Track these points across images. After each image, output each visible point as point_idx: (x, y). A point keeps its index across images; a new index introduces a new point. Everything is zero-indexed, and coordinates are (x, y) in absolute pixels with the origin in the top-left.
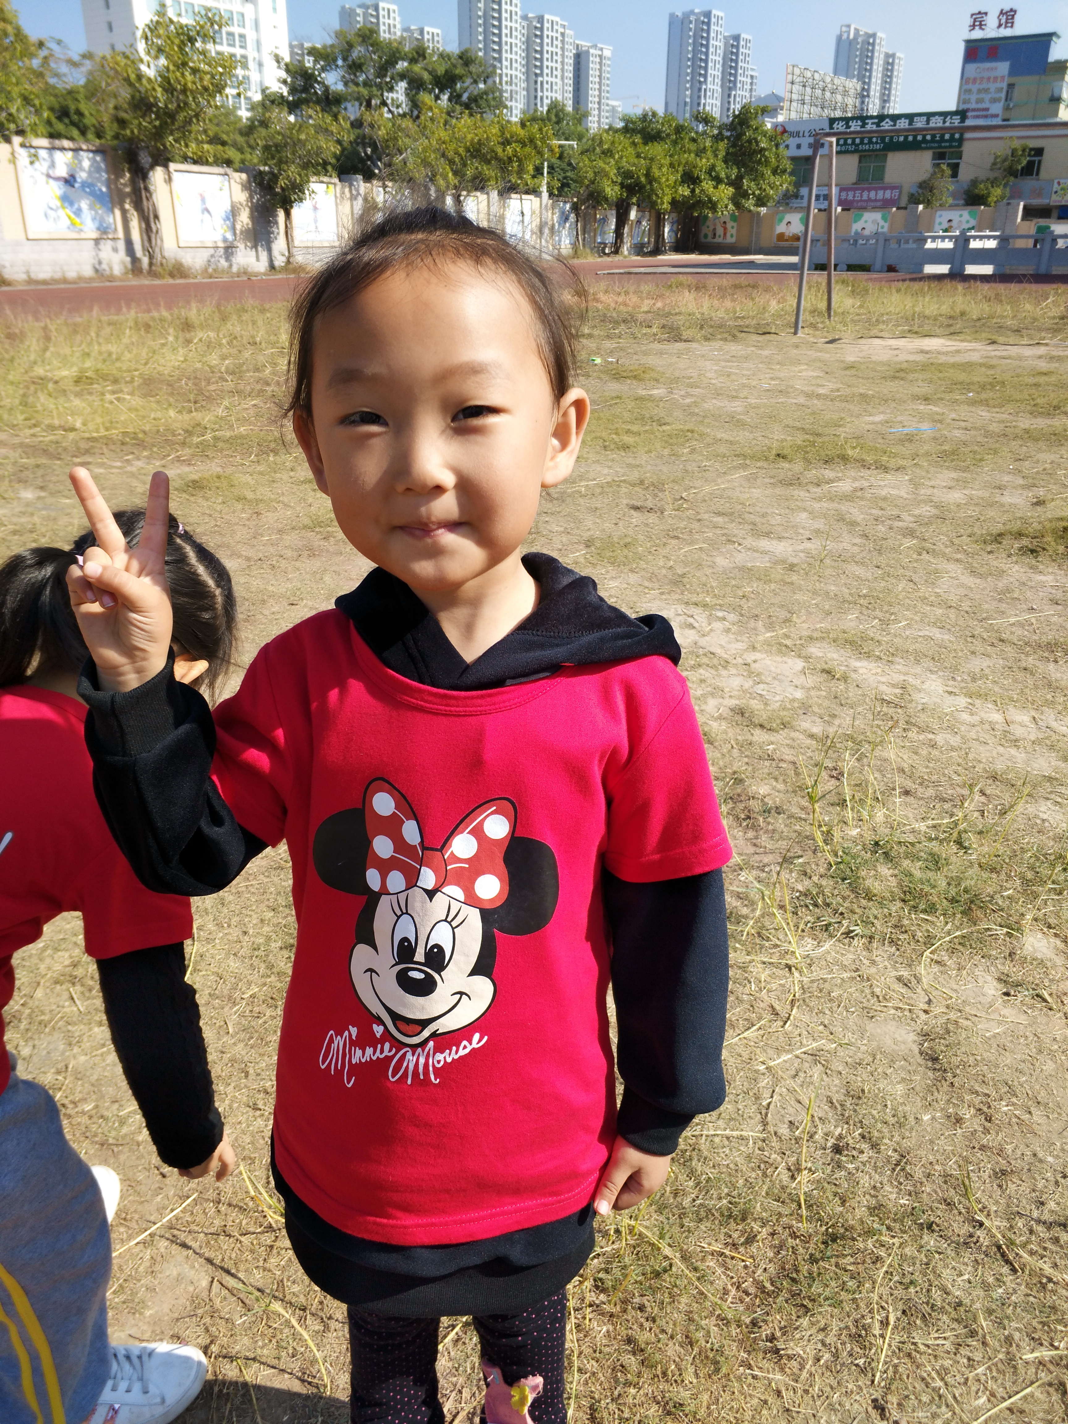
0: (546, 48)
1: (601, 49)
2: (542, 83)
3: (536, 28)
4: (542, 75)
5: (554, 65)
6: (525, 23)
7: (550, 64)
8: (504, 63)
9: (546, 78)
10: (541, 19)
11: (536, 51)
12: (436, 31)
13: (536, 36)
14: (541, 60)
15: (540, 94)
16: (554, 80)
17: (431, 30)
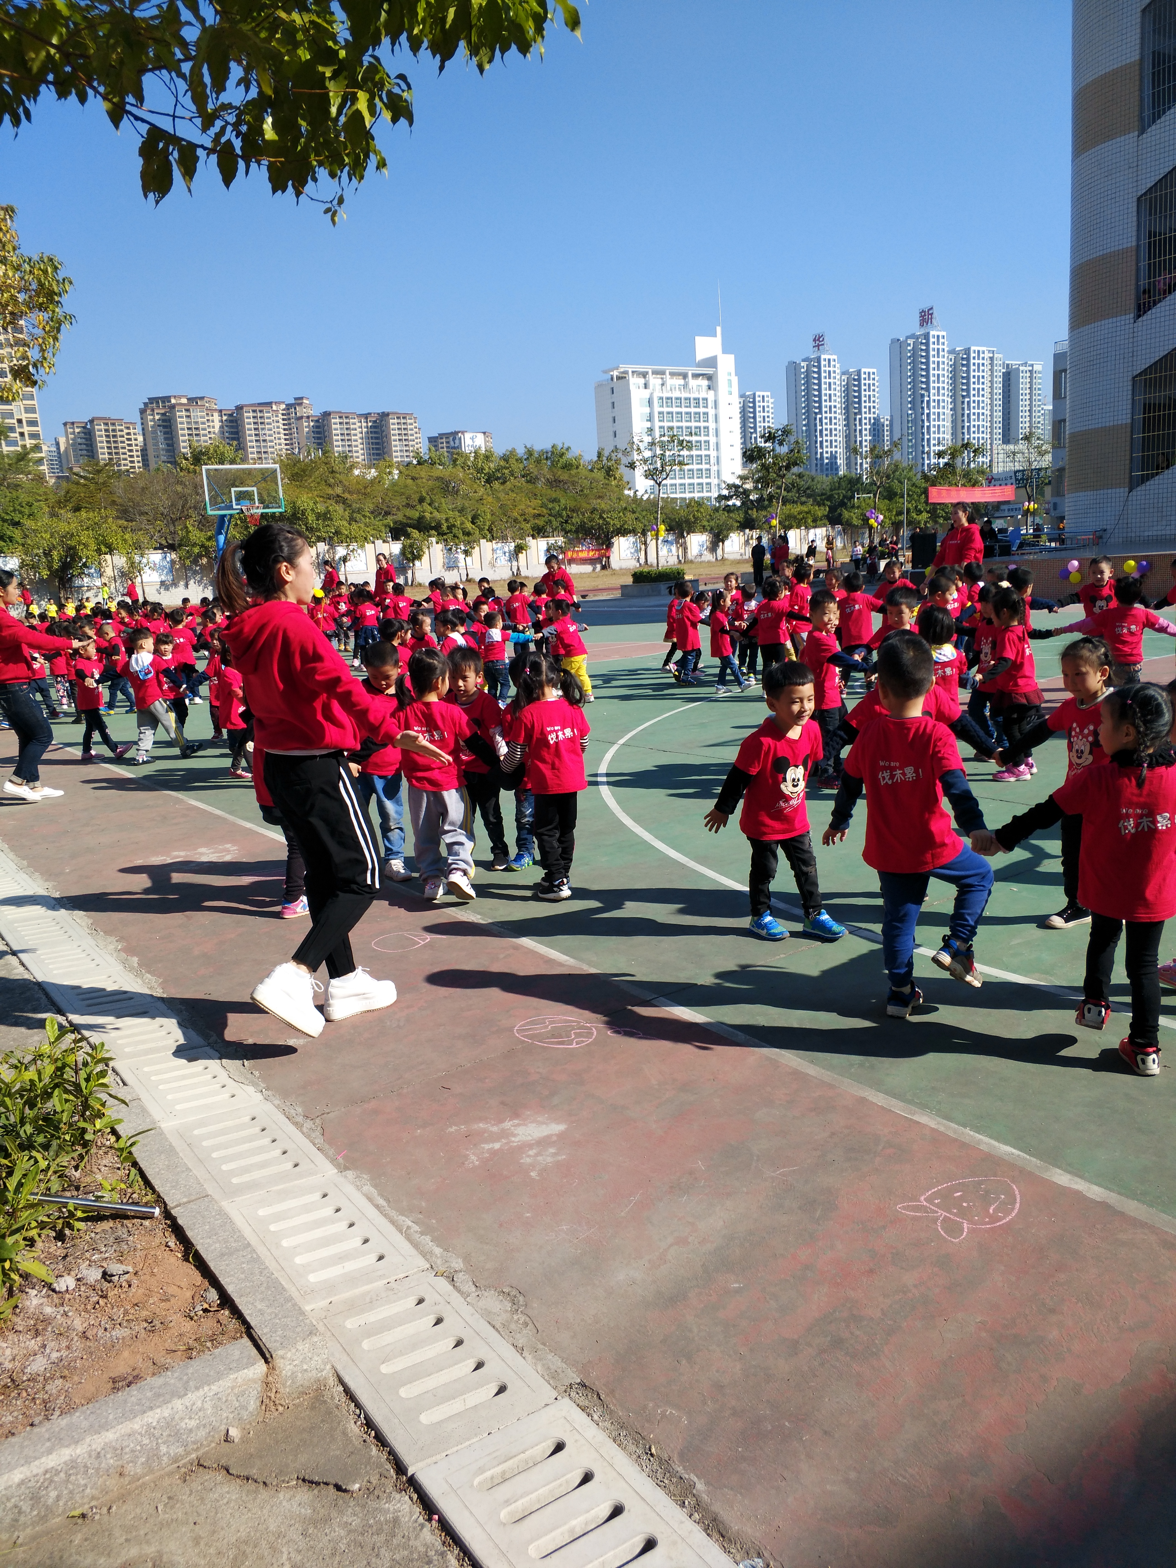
0: (972, 374)
1: (1032, 365)
2: (969, 403)
3: (963, 359)
4: (968, 396)
5: (981, 386)
6: (952, 357)
7: (976, 386)
8: (932, 391)
9: (972, 398)
10: (967, 351)
11: (963, 378)
12: (871, 370)
13: (963, 365)
14: (968, 384)
15: (967, 412)
16: (981, 399)
17: (867, 370)
